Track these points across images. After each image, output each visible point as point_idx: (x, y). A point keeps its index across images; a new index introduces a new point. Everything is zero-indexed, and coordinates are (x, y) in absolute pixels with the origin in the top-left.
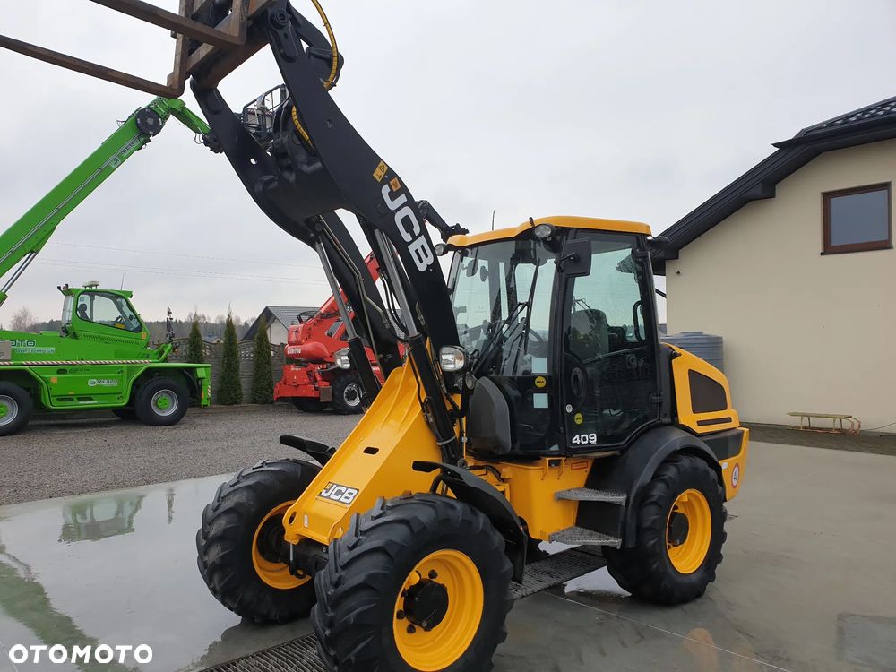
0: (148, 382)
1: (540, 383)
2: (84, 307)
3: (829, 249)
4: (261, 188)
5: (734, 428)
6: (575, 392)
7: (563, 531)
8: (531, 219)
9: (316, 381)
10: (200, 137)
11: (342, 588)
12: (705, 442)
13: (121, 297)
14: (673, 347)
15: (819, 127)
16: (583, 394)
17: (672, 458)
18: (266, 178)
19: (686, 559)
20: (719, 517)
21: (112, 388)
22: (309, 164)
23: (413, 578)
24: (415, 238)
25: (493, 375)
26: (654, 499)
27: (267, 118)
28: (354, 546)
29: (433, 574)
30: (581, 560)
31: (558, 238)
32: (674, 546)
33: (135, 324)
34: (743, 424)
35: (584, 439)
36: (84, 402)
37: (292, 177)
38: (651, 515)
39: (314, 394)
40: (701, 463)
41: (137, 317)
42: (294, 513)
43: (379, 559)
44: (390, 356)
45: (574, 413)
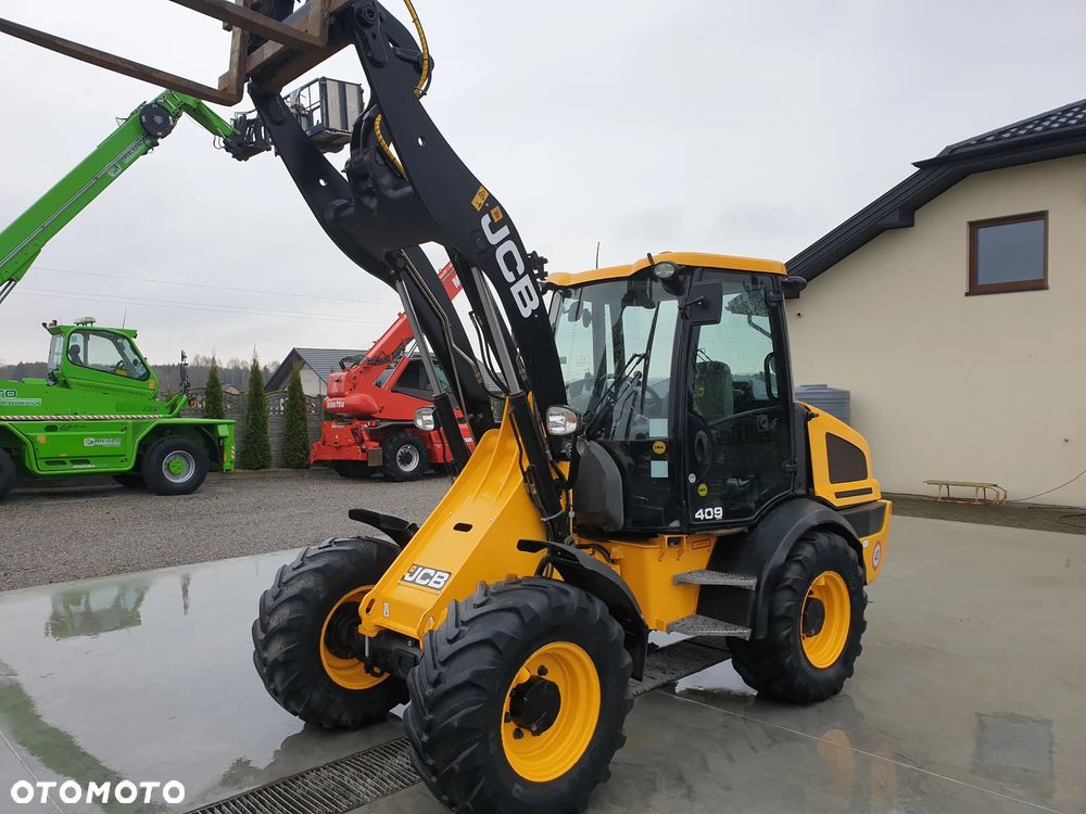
0: (158, 441)
1: (659, 448)
2: (76, 350)
3: (975, 289)
4: (332, 214)
5: (875, 501)
6: (699, 459)
7: (683, 619)
8: (649, 255)
9: (363, 441)
10: (220, 141)
11: (443, 687)
12: (845, 516)
13: (124, 337)
14: (810, 407)
15: (966, 144)
16: (708, 461)
17: (808, 535)
18: (338, 203)
19: (822, 651)
20: (858, 603)
21: (115, 449)
22: (396, 188)
23: (524, 675)
24: (518, 277)
25: (602, 439)
26: (788, 583)
27: (303, 118)
28: (456, 638)
29: (542, 671)
30: (697, 653)
31: (681, 277)
32: (808, 636)
33: (140, 371)
34: (885, 496)
35: (709, 514)
36: (79, 466)
37: (373, 203)
38: (785, 601)
39: (360, 457)
40: (840, 541)
41: (143, 362)
42: (373, 601)
43: (487, 654)
44: (481, 416)
45: (697, 484)
